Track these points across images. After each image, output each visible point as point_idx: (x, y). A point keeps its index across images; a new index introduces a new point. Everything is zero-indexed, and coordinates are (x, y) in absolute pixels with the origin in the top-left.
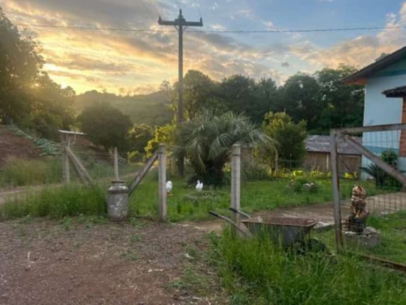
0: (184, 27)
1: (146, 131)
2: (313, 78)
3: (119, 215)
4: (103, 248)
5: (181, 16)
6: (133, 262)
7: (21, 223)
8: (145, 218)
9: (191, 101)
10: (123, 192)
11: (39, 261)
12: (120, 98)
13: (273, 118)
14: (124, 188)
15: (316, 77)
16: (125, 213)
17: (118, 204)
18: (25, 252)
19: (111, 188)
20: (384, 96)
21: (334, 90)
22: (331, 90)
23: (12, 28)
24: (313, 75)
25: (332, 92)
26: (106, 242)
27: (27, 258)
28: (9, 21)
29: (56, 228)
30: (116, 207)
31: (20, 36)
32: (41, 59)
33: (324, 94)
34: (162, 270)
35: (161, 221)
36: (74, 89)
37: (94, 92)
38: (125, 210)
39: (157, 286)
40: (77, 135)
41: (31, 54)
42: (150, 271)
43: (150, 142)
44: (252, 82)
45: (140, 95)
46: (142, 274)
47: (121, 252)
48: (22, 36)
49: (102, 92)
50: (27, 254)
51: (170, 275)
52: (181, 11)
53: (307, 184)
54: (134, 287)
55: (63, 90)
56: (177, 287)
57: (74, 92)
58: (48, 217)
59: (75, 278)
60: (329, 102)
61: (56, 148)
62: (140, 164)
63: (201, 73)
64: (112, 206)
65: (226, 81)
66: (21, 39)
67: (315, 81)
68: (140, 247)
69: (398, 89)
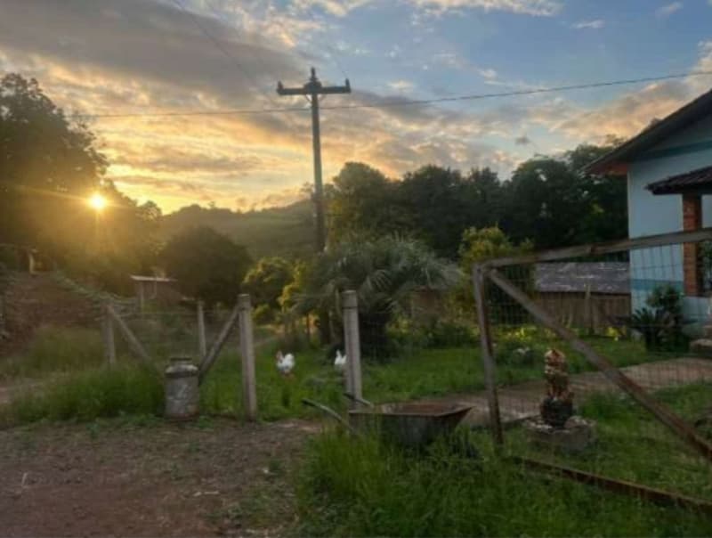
0: (319, 96)
1: (281, 270)
2: (563, 163)
3: (182, 412)
4: (139, 464)
5: (313, 78)
6: (176, 483)
7: (30, 430)
8: (225, 416)
9: (352, 215)
10: (188, 374)
11: (36, 486)
12: (239, 215)
13: (475, 238)
14: (191, 367)
15: (568, 161)
16: (192, 409)
17: (180, 394)
18: (20, 473)
19: (170, 370)
20: (649, 193)
21: (602, 182)
22: (596, 182)
23: (55, 112)
24: (561, 158)
25: (598, 185)
26: (147, 455)
27: (20, 480)
28: (48, 100)
29: (78, 435)
30: (176, 399)
31: (67, 124)
32: (104, 159)
33: (584, 190)
34: (216, 493)
35: (250, 420)
36: (159, 206)
37: (195, 208)
38: (191, 404)
39: (199, 516)
40: (159, 283)
41: (86, 153)
42: (199, 494)
43: (286, 288)
44: (456, 175)
45: (273, 209)
46: (184, 499)
47: (163, 469)
48: (72, 123)
49: (208, 207)
50: (22, 475)
51: (224, 500)
52: (313, 71)
53: (520, 350)
54: (163, 519)
55: (141, 208)
56: (228, 516)
57: (159, 210)
58: (74, 420)
59: (80, 508)
60: (594, 202)
61: (123, 308)
62: (269, 327)
63: (368, 167)
64: (170, 398)
65: (412, 178)
66: (70, 128)
67: (565, 169)
68: (197, 460)
69: (671, 180)
